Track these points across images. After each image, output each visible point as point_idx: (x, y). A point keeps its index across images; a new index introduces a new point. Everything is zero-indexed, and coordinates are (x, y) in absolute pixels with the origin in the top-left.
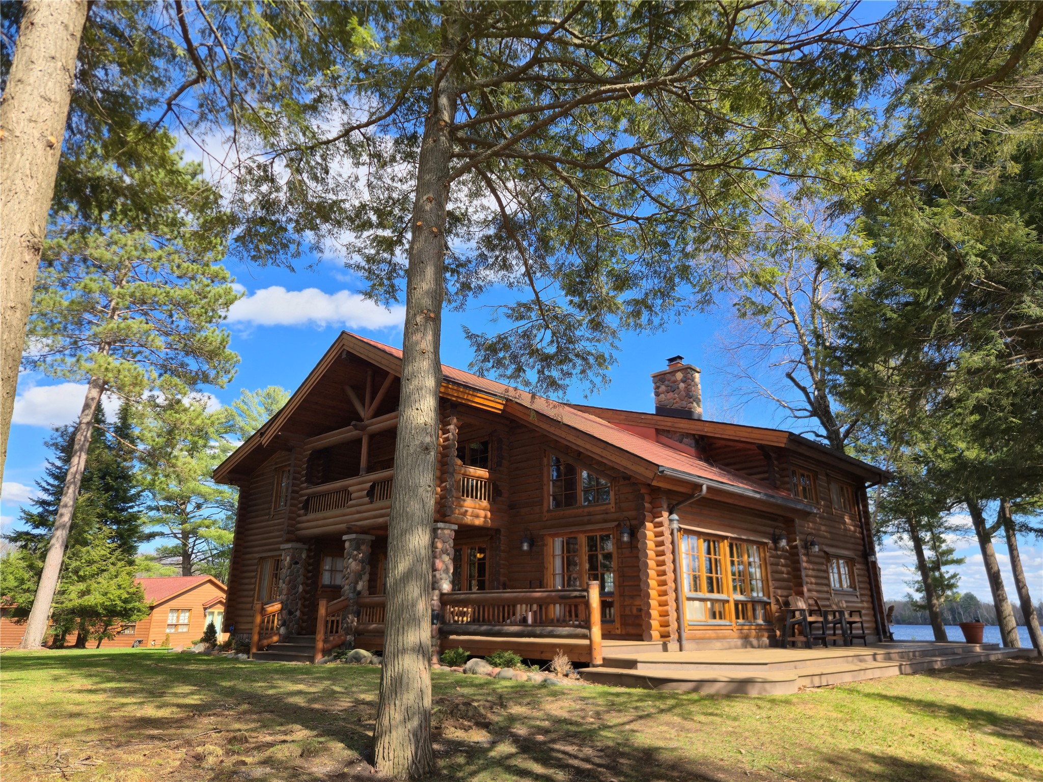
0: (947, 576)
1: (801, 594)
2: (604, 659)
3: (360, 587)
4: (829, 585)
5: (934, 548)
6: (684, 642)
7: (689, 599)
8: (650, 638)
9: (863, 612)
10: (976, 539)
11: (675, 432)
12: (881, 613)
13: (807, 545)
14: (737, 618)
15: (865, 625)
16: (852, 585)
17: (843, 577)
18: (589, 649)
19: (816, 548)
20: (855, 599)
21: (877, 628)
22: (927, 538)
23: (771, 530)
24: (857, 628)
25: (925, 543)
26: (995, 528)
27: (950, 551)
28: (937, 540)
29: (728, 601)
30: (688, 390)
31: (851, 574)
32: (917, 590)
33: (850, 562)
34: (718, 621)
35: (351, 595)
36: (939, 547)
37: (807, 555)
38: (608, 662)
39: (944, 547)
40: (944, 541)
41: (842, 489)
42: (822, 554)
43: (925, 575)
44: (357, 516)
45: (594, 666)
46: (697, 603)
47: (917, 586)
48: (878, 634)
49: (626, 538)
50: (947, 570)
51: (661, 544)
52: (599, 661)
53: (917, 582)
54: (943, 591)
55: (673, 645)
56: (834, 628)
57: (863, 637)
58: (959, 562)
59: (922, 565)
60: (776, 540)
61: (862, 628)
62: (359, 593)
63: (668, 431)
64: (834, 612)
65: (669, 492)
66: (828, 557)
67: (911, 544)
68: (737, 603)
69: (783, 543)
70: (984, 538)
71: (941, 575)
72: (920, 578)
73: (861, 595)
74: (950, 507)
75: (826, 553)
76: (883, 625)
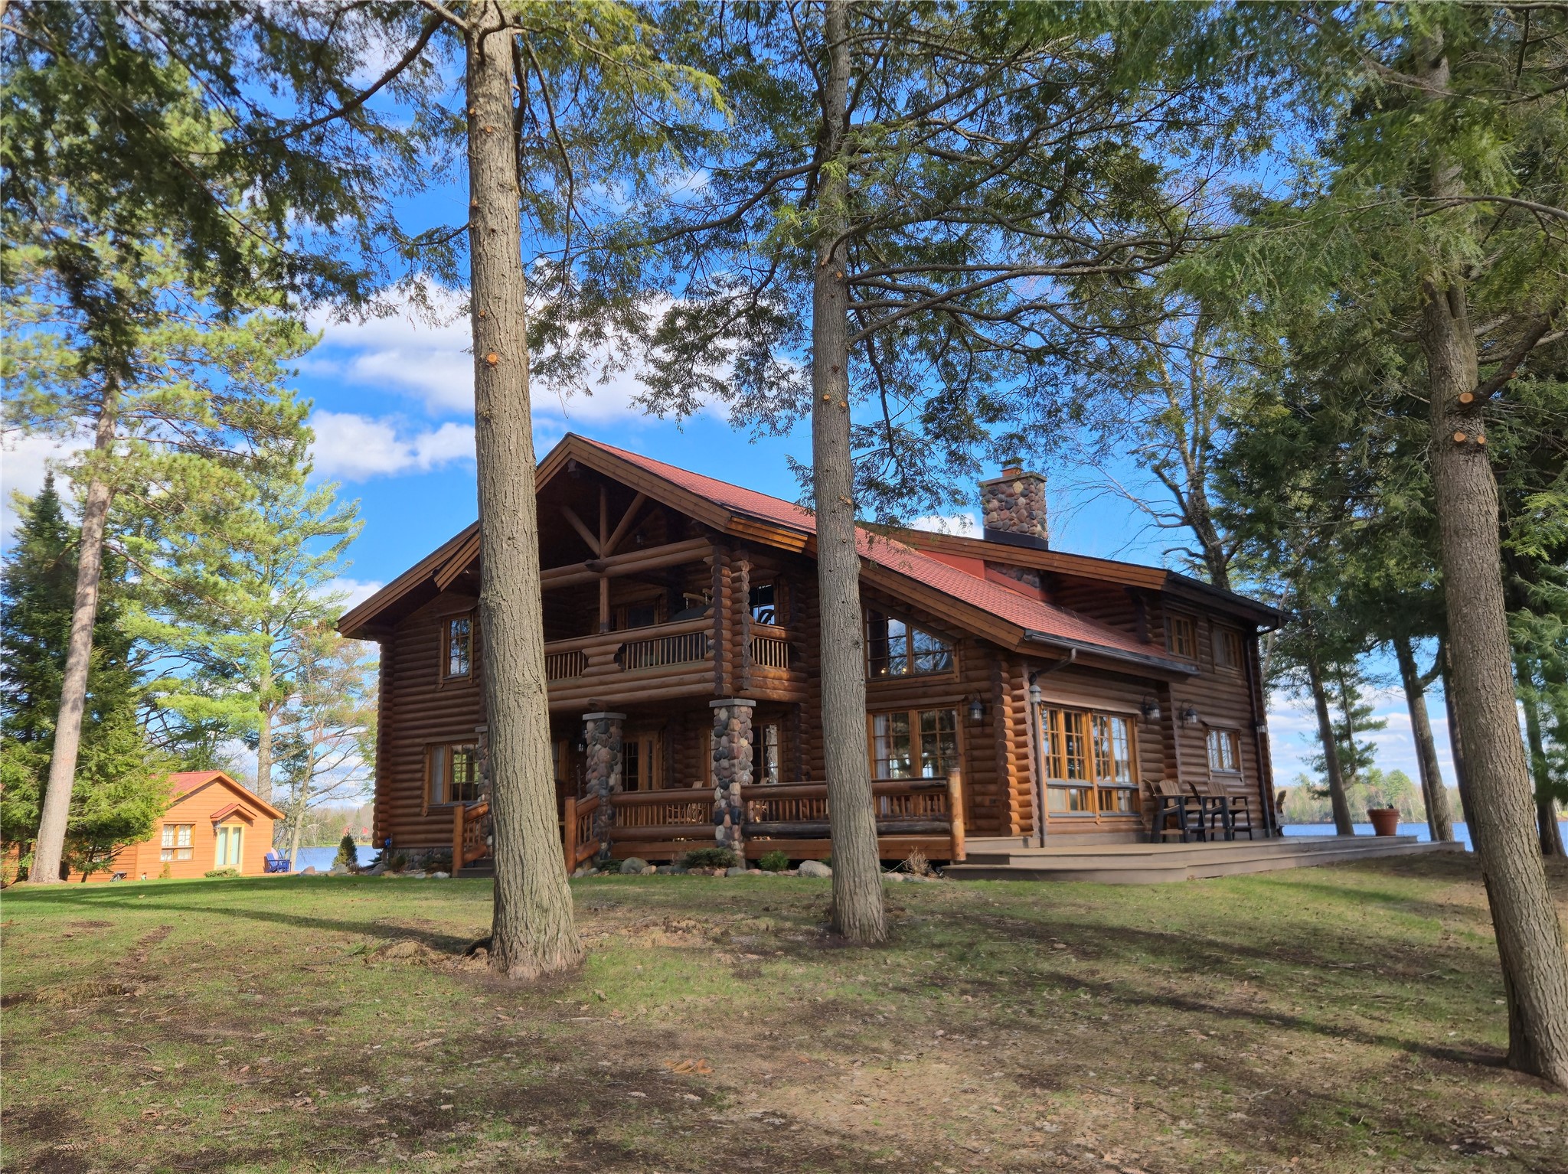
0: (1359, 747)
1: (1173, 777)
2: (968, 855)
3: (612, 781)
4: (1206, 766)
5: (1344, 706)
6: (1046, 838)
7: (1050, 786)
8: (1009, 833)
9: (1250, 799)
10: (1403, 694)
11: (1012, 566)
12: (1271, 798)
13: (1184, 715)
14: (1101, 808)
15: (1252, 816)
16: (1236, 766)
17: (1224, 755)
18: (952, 845)
19: (1194, 719)
20: (1238, 783)
21: (1264, 819)
22: (1335, 694)
23: (1140, 698)
24: (1242, 820)
25: (1330, 699)
26: (1429, 677)
27: (1365, 711)
28: (1348, 693)
29: (1091, 788)
30: (1029, 507)
31: (1235, 752)
32: (1318, 769)
33: (1234, 734)
34: (1079, 813)
35: (603, 792)
36: (1351, 704)
37: (1182, 727)
38: (971, 858)
39: (1358, 704)
40: (1359, 696)
41: (1227, 637)
42: (1200, 726)
43: (1329, 746)
44: (601, 688)
45: (956, 863)
46: (1056, 791)
47: (1318, 762)
48: (1264, 826)
49: (977, 715)
50: (1361, 739)
51: (1023, 721)
52: (963, 858)
53: (1319, 757)
54: (1353, 770)
55: (1034, 841)
56: (1213, 820)
57: (1248, 830)
58: (1378, 726)
59: (1325, 733)
60: (1146, 710)
61: (1248, 819)
62: (612, 789)
63: (1002, 565)
64: (1213, 800)
65: (1031, 660)
66: (1206, 728)
67: (1312, 702)
68: (1101, 789)
69: (1156, 714)
70: (1414, 691)
71: (1352, 746)
72: (1322, 752)
73: (1246, 777)
74: (1371, 647)
75: (1204, 724)
76: (1272, 815)
